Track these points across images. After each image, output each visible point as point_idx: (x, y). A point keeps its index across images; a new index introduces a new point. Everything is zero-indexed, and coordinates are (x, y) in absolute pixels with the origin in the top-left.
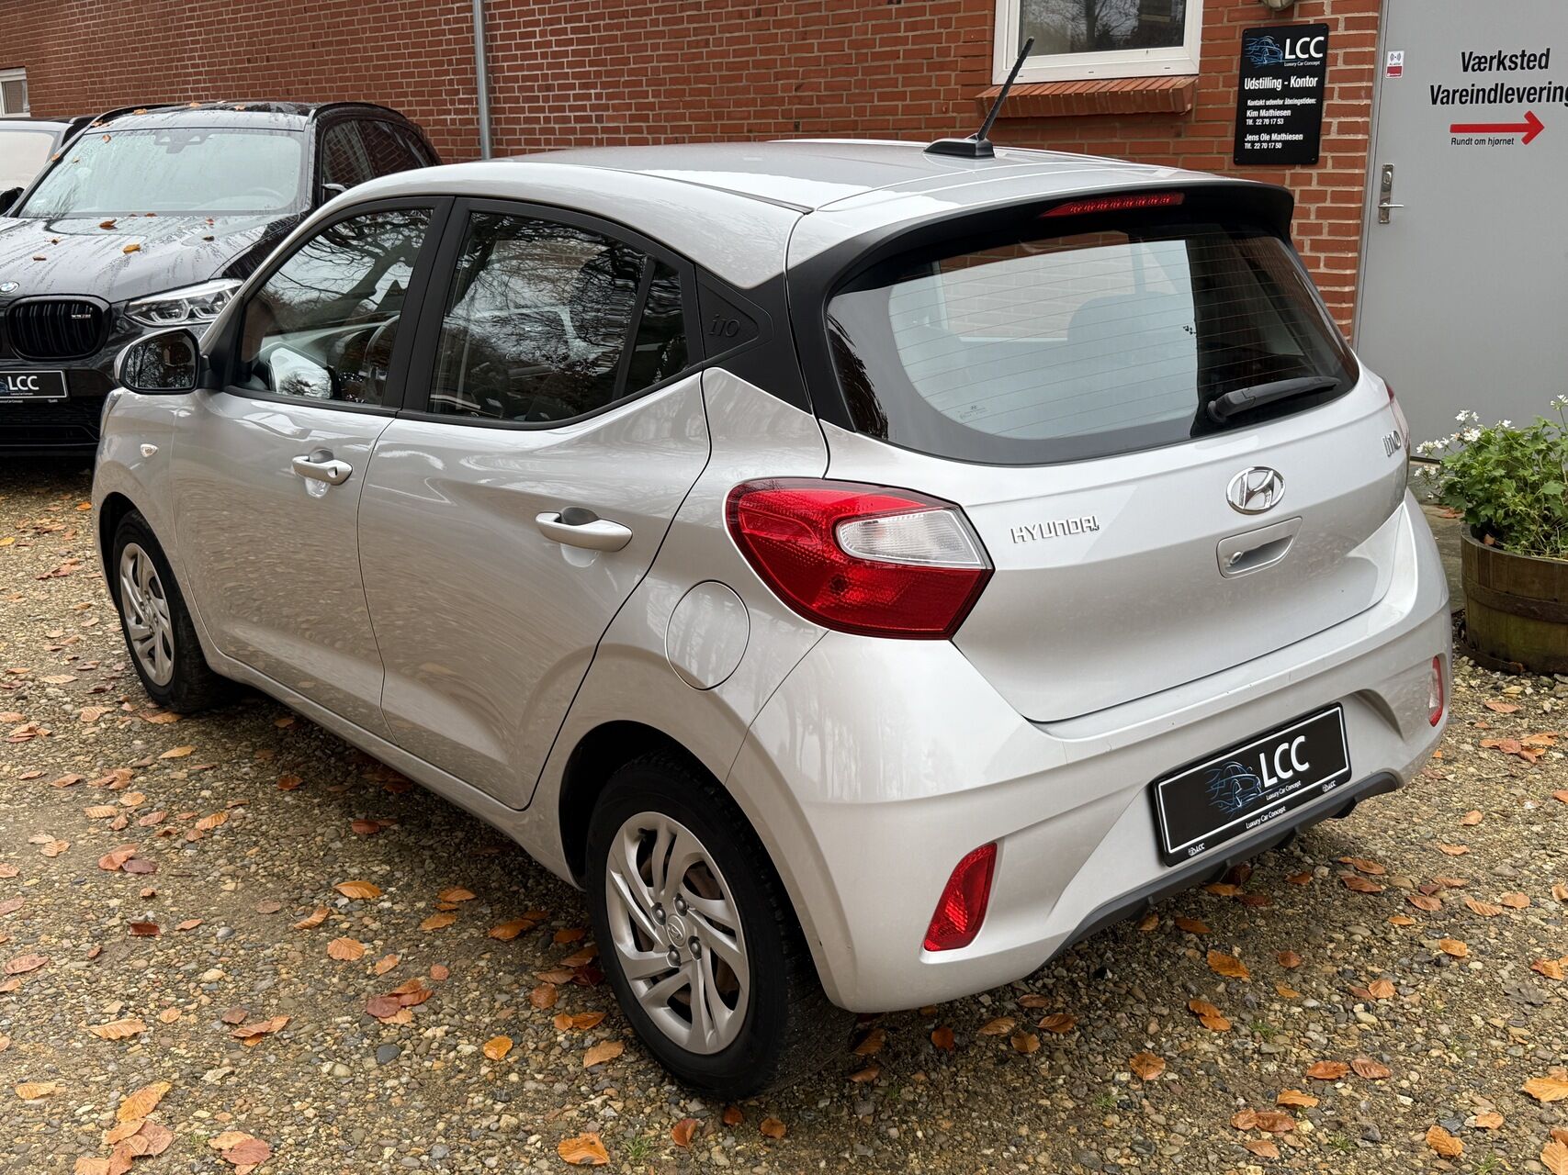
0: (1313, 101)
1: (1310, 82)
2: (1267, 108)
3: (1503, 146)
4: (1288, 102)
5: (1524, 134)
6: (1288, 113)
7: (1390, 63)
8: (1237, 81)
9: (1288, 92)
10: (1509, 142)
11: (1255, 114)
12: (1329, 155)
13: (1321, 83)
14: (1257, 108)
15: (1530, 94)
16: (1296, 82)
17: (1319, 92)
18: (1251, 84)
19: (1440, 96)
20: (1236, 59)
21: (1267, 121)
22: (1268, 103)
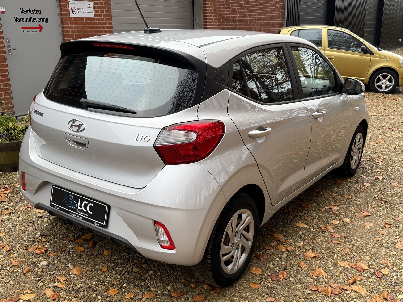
3: (35, 33)
5: (39, 30)
7: (1, 10)
10: (36, 31)
15: (38, 20)
19: (16, 19)
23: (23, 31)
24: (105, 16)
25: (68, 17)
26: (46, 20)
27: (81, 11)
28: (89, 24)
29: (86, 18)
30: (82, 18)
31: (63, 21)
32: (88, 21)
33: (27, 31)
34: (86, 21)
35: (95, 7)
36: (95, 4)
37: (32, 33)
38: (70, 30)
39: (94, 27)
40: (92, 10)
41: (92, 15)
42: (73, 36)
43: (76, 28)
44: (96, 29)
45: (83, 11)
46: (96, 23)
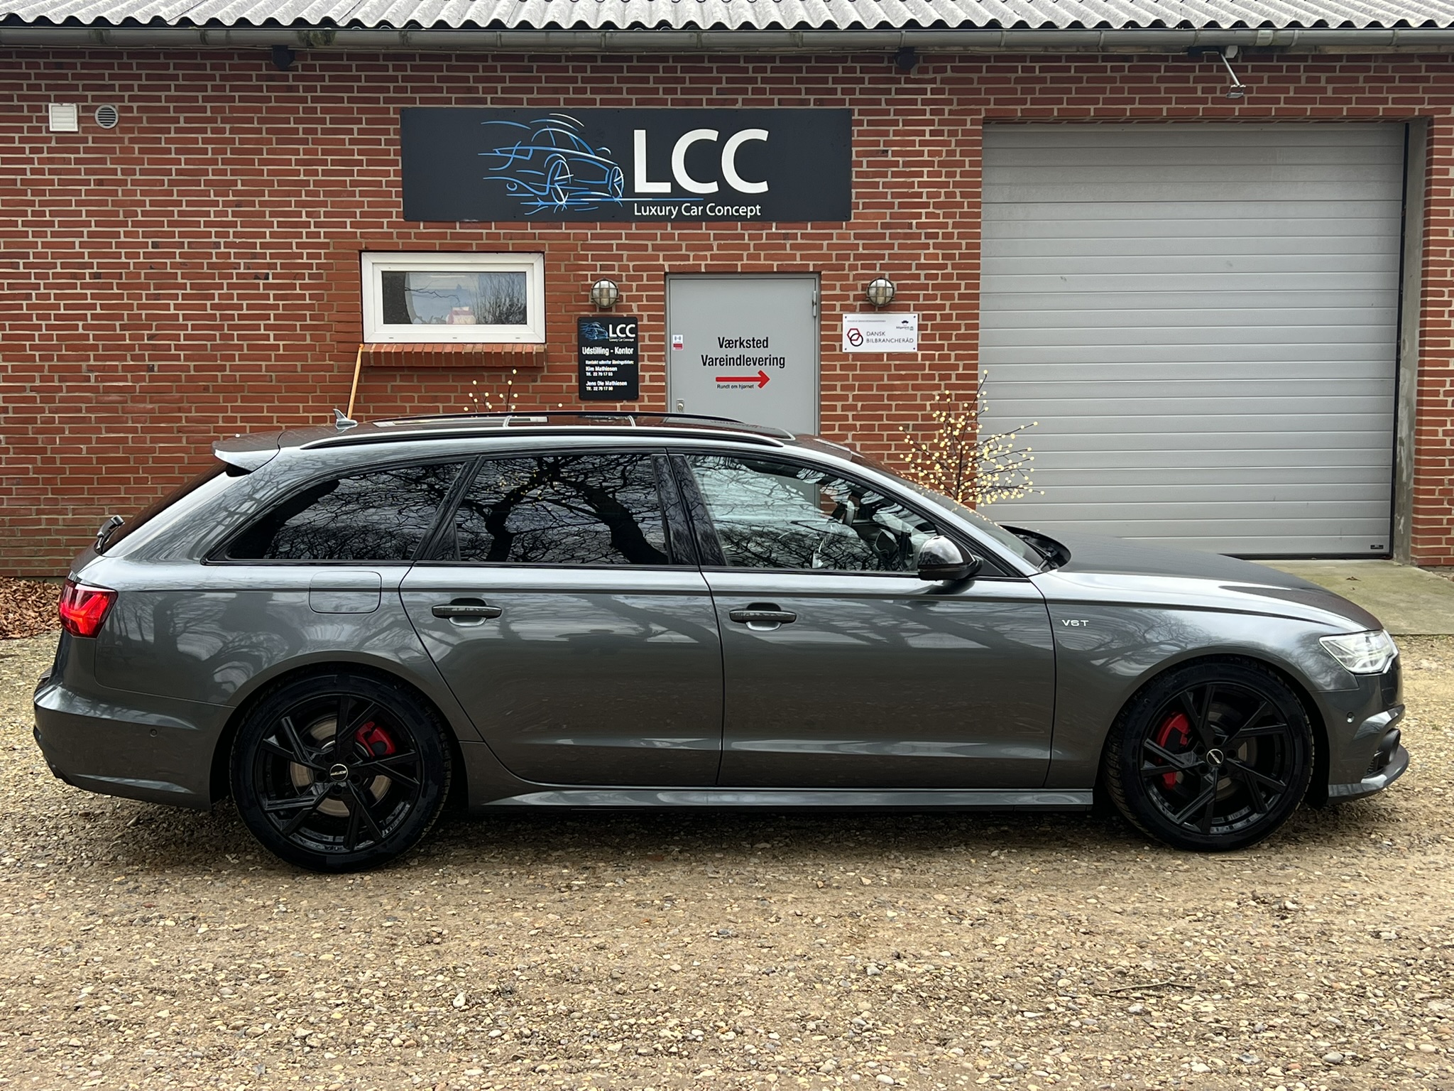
0: (632, 362)
1: (629, 351)
2: (601, 366)
3: (747, 389)
4: (614, 362)
5: (759, 383)
6: (615, 369)
7: (674, 342)
8: (576, 348)
9: (613, 356)
10: (751, 387)
11: (592, 369)
12: (645, 394)
13: (636, 351)
14: (591, 366)
15: (760, 361)
16: (618, 351)
17: (634, 357)
18: (587, 351)
19: (707, 361)
20: (574, 336)
21: (601, 374)
22: (602, 362)
23: (719, 386)
24: (952, 347)
25: (838, 352)
26: (781, 362)
27: (878, 337)
28: (897, 367)
29: (889, 354)
30: (879, 356)
31: (824, 363)
32: (897, 362)
33: (728, 386)
34: (890, 362)
35: (921, 327)
36: (925, 317)
37: (739, 389)
38: (839, 384)
39: (915, 377)
40: (914, 334)
41: (911, 348)
42: (845, 398)
43: (855, 378)
44: (920, 382)
45: (882, 338)
46: (922, 367)
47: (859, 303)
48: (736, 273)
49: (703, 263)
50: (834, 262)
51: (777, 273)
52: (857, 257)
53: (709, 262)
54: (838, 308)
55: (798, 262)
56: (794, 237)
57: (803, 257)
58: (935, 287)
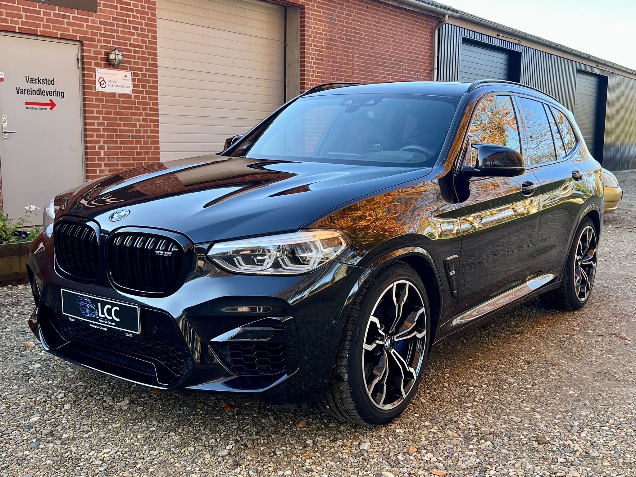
3: (43, 110)
5: (50, 107)
10: (46, 109)
15: (50, 93)
19: (19, 91)
23: (27, 108)
24: (147, 92)
25: (93, 91)
26: (61, 94)
27: (113, 84)
28: (123, 102)
29: (119, 94)
30: (114, 95)
31: (86, 97)
32: (123, 99)
33: (32, 108)
34: (120, 99)
35: (133, 80)
36: (135, 74)
37: (39, 110)
38: (95, 109)
39: (131, 108)
40: (130, 84)
41: (128, 91)
42: (98, 118)
43: (103, 107)
44: (133, 111)
45: (115, 84)
46: (134, 103)
47: (103, 62)
48: (37, 35)
49: (17, 26)
50: (90, 36)
51: (60, 38)
52: (102, 35)
53: (20, 26)
54: (93, 64)
55: (71, 33)
56: (68, 17)
57: (74, 31)
58: (139, 58)
